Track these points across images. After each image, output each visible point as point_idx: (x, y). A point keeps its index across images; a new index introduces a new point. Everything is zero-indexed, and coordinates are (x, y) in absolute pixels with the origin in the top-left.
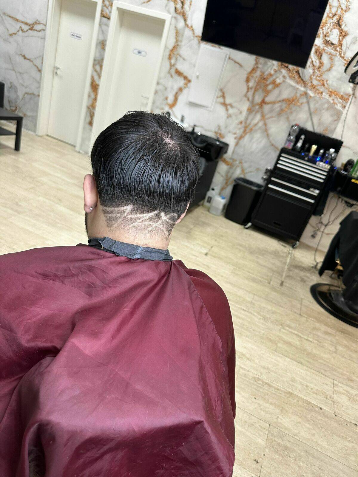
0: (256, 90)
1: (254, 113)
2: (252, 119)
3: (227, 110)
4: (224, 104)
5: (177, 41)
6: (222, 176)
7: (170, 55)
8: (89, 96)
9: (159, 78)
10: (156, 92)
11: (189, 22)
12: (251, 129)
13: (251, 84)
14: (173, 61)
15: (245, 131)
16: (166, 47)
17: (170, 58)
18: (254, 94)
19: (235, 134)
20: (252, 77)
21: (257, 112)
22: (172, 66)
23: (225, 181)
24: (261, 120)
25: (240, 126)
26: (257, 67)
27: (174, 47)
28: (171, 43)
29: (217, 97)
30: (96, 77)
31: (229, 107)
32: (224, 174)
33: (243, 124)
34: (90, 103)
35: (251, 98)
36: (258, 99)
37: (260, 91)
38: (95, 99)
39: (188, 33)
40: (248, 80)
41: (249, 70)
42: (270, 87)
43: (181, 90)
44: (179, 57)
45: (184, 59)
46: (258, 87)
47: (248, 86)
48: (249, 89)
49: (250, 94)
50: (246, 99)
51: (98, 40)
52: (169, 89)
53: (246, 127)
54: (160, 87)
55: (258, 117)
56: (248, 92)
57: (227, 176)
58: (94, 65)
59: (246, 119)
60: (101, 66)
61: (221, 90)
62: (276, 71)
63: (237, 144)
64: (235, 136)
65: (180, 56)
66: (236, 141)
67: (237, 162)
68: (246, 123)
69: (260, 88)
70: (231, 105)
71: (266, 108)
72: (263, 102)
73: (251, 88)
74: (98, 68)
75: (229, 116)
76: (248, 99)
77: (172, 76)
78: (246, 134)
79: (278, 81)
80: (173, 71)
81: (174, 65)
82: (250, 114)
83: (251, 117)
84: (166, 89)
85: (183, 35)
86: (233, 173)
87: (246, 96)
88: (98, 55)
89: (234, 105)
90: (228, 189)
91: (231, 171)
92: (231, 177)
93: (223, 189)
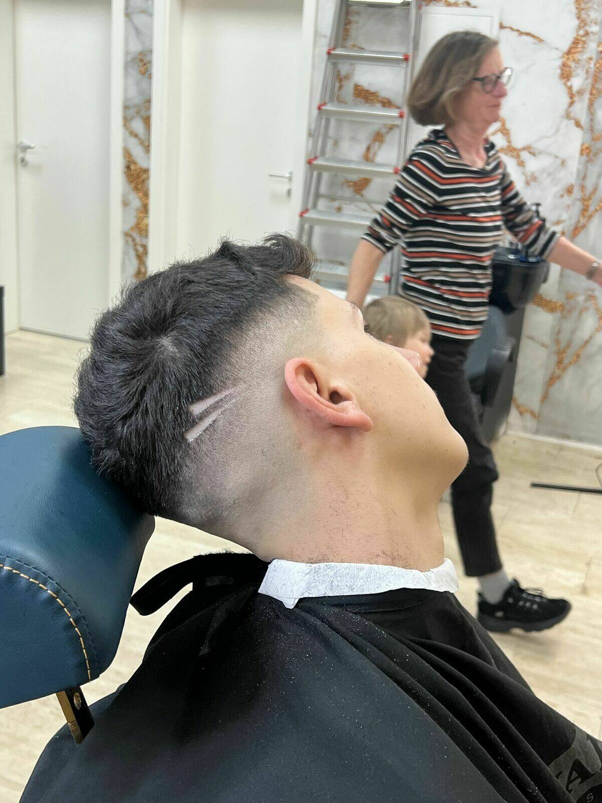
0: (595, 94)
2: (600, 175)
3: (521, 163)
4: (509, 150)
6: (543, 345)
8: (125, 204)
13: (577, 82)
14: (344, 68)
15: (585, 209)
18: (591, 107)
19: (559, 222)
20: (577, 62)
22: (340, 80)
23: (554, 358)
25: (567, 200)
26: (587, 34)
30: (137, 152)
31: (525, 155)
32: (546, 339)
33: (577, 193)
34: (132, 221)
35: (584, 119)
38: (145, 209)
40: (566, 74)
41: (565, 45)
47: (570, 88)
48: (573, 96)
49: (580, 109)
50: (571, 123)
51: (127, 53)
53: (585, 201)
56: (571, 104)
57: (557, 342)
58: (126, 120)
59: (582, 176)
60: (147, 121)
64: (559, 227)
67: (581, 298)
68: (583, 187)
70: (528, 148)
73: (580, 92)
74: (138, 125)
75: (531, 179)
76: (578, 124)
78: (590, 218)
80: (347, 92)
81: (347, 77)
82: (589, 162)
86: (573, 332)
87: (568, 116)
88: (133, 92)
89: (539, 146)
90: (569, 379)
91: (567, 326)
92: (569, 345)
93: (552, 380)
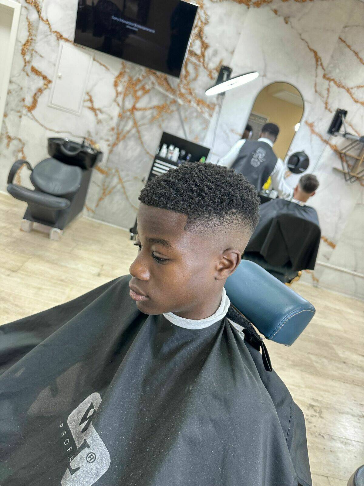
0: (125, 95)
1: (125, 119)
2: (124, 126)
3: (96, 115)
4: (92, 109)
5: (30, 35)
6: (98, 186)
7: (23, 50)
9: (12, 76)
10: (9, 92)
11: (43, 14)
12: (125, 137)
13: (120, 89)
14: (27, 57)
15: (118, 138)
16: (17, 40)
17: (23, 53)
18: (124, 99)
19: (108, 140)
20: (121, 81)
21: (129, 118)
22: (26, 63)
23: (102, 191)
24: (133, 127)
25: (112, 133)
26: (125, 72)
27: (28, 41)
28: (24, 36)
29: (84, 101)
31: (98, 112)
32: (100, 184)
33: (115, 131)
35: (121, 103)
36: (128, 105)
37: (130, 96)
39: (42, 27)
40: (116, 85)
41: (116, 74)
42: (140, 93)
43: (40, 91)
44: (34, 53)
45: (41, 56)
46: (127, 92)
47: (117, 91)
48: (118, 94)
49: (120, 99)
50: (116, 104)
52: (25, 89)
53: (118, 134)
54: (14, 87)
55: (130, 124)
56: (117, 97)
57: (104, 185)
59: (118, 125)
61: (88, 93)
62: (144, 77)
63: (111, 152)
64: (108, 143)
65: (36, 52)
66: (110, 148)
67: (113, 171)
68: (118, 129)
69: (130, 93)
70: (99, 110)
71: (138, 114)
72: (134, 108)
73: (120, 93)
75: (99, 122)
76: (118, 105)
77: (27, 75)
78: (119, 141)
79: (147, 87)
80: (28, 68)
81: (29, 62)
82: (121, 120)
83: (122, 123)
84: (21, 89)
85: (37, 29)
86: (110, 183)
87: (115, 101)
89: (104, 110)
90: (106, 200)
91: (108, 180)
92: (108, 187)
93: (100, 199)
